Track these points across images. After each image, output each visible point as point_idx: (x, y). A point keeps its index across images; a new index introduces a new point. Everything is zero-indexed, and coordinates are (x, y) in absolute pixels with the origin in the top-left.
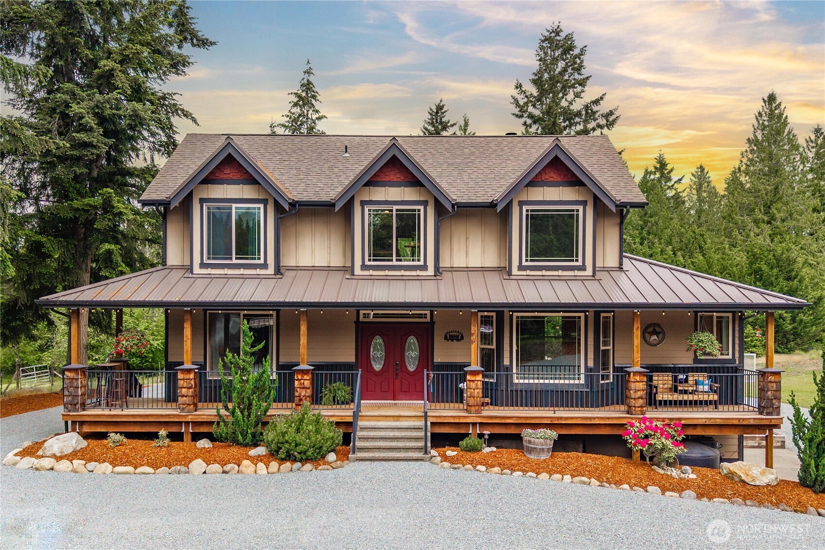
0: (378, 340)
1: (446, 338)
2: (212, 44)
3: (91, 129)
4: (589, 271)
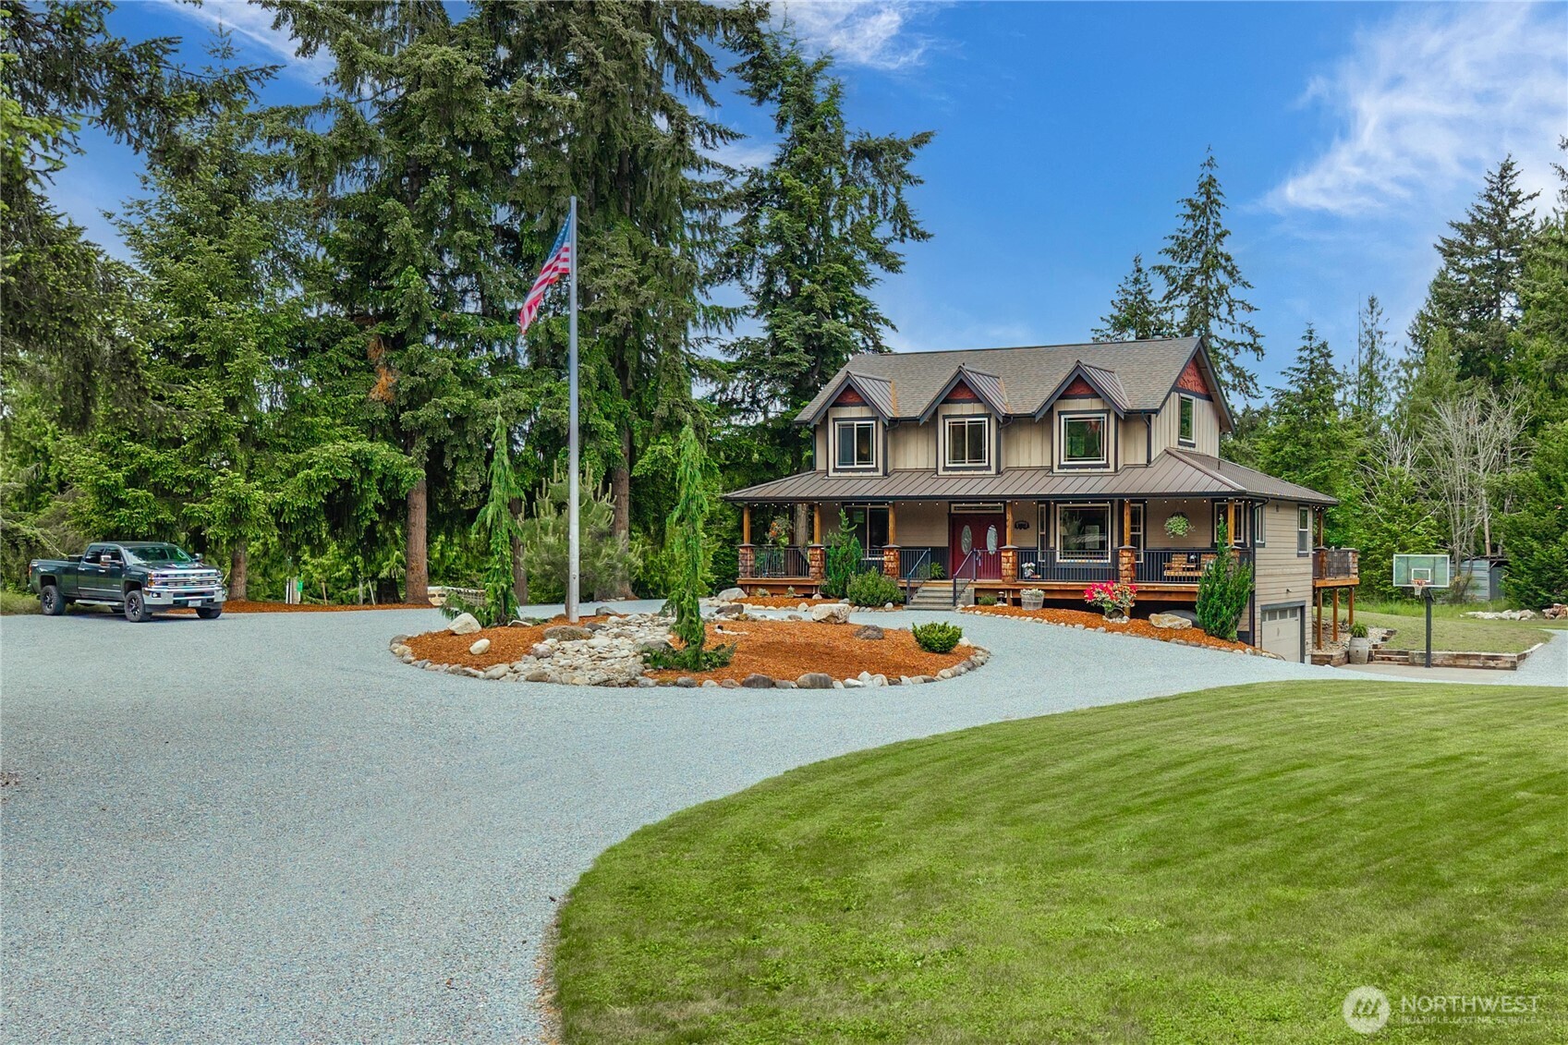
0: (967, 528)
1: (1013, 526)
2: (930, 236)
3: (793, 350)
4: (1112, 469)
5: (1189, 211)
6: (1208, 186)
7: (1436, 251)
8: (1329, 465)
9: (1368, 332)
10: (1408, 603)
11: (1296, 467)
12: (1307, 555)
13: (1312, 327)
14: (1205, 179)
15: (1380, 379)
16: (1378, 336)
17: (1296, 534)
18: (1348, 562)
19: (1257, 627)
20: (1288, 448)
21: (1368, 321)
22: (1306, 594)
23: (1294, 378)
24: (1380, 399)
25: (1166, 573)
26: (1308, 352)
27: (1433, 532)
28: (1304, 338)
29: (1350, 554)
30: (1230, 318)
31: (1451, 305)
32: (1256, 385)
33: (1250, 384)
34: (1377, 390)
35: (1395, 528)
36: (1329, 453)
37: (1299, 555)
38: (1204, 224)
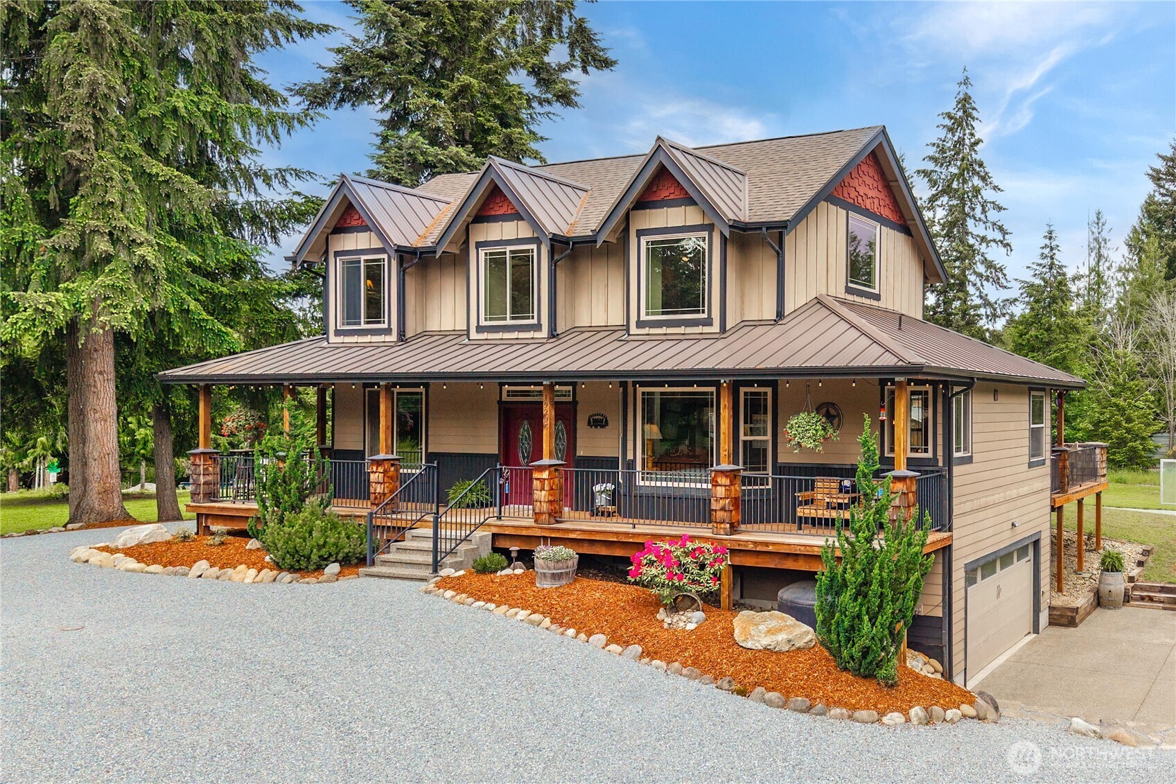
0: (525, 425)
1: (589, 424)
4: (716, 328)
5: (948, 122)
6: (965, 102)
7: (1147, 178)
8: (1067, 347)
9: (1096, 240)
10: (1133, 469)
11: (1039, 349)
12: (1043, 463)
13: (1052, 228)
14: (961, 96)
15: (1105, 278)
16: (1103, 242)
17: (1027, 434)
18: (1095, 461)
19: (957, 605)
20: (1033, 332)
21: (1096, 231)
22: (1040, 520)
23: (1037, 272)
24: (1105, 295)
25: (800, 512)
26: (1048, 250)
27: (1152, 406)
28: (1045, 237)
29: (1098, 451)
30: (983, 217)
31: (1159, 221)
32: (1005, 275)
33: (1000, 275)
34: (1103, 287)
35: (1121, 402)
36: (1067, 337)
37: (1031, 465)
38: (961, 135)
